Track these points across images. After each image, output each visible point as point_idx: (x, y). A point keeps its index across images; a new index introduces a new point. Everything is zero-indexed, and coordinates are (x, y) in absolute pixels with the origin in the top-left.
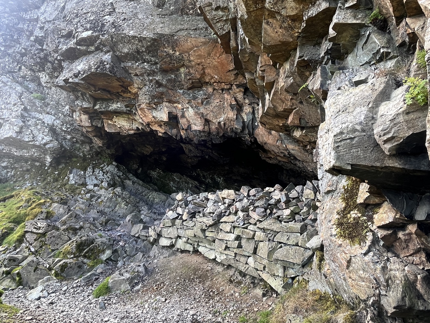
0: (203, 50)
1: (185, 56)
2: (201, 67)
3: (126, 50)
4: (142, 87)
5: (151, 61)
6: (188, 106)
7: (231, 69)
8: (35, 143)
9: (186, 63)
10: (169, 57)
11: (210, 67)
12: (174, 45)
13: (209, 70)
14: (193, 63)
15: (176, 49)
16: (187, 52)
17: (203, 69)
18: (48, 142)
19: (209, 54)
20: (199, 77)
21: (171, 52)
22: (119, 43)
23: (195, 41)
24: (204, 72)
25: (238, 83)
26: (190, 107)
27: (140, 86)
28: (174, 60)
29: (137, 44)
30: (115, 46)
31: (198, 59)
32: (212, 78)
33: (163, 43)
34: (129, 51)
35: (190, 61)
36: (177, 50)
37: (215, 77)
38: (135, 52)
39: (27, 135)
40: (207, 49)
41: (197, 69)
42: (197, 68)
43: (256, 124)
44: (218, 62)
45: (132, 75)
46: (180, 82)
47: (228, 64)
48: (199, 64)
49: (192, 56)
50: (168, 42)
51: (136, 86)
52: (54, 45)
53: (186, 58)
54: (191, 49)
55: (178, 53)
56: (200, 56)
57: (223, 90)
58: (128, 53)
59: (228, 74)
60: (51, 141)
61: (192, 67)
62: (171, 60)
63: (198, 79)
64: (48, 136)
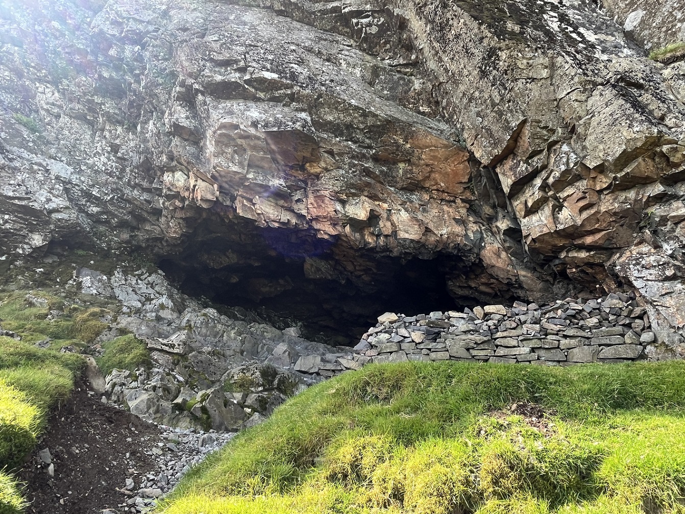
0: (441, 153)
1: (417, 152)
2: (429, 169)
3: (330, 118)
4: (332, 168)
5: (363, 142)
6: (400, 207)
7: (463, 181)
8: (31, 204)
9: (414, 160)
10: (395, 146)
11: (440, 173)
12: (409, 135)
13: (437, 175)
14: (422, 162)
15: (410, 141)
16: (420, 148)
17: (431, 172)
18: (62, 208)
19: (446, 159)
20: (421, 178)
21: (401, 141)
22: (325, 106)
23: (436, 140)
24: (430, 176)
25: (464, 198)
26: (403, 210)
27: (329, 167)
28: (401, 152)
29: (355, 118)
30: (316, 107)
31: (431, 160)
32: (437, 184)
33: (396, 129)
34: (335, 121)
35: (420, 159)
36: (410, 143)
37: (440, 185)
38: (345, 125)
39: (10, 184)
40: (447, 153)
41: (423, 170)
42: (423, 168)
43: (483, 245)
44: (453, 170)
45: (322, 150)
46: (394, 177)
47: (463, 176)
48: (427, 165)
49: (425, 155)
50: (403, 130)
51: (323, 164)
52: (195, 66)
53: (416, 153)
54: (427, 147)
55: (409, 146)
56: (434, 158)
57: (442, 200)
58: (330, 122)
59: (457, 185)
60: (67, 208)
61: (417, 166)
62: (397, 150)
63: (418, 181)
64: (61, 199)
